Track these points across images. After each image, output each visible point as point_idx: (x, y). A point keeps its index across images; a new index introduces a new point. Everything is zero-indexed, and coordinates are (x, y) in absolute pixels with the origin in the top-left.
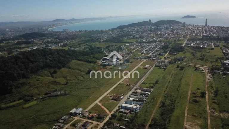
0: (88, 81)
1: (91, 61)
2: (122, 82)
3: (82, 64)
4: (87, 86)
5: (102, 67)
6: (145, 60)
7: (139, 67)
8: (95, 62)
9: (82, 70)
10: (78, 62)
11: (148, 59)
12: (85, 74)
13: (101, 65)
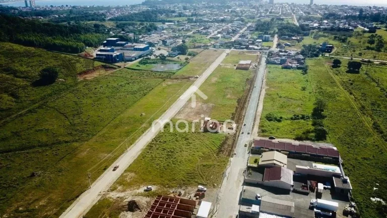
0: (30, 111)
1: (63, 46)
2: (179, 113)
3: (28, 55)
4: (16, 134)
5: (97, 64)
6: (228, 51)
7: (220, 66)
8: (75, 50)
9: (22, 72)
10: (17, 47)
11: (235, 48)
12: (28, 84)
13: (99, 58)
